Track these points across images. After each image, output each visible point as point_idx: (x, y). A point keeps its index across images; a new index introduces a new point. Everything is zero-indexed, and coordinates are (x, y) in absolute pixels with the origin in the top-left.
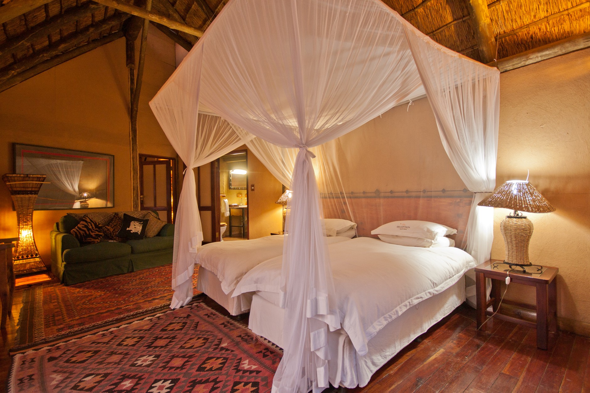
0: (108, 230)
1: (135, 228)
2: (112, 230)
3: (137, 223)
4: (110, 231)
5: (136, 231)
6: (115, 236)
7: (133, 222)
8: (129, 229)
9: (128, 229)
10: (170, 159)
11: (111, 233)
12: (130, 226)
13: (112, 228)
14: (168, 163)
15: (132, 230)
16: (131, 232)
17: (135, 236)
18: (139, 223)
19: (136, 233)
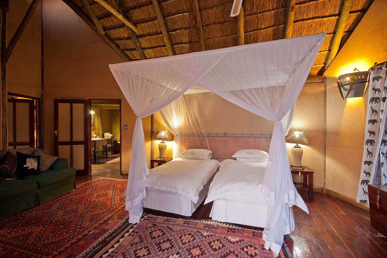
0: (6, 168)
1: (31, 164)
2: (9, 168)
3: (32, 160)
4: (7, 170)
5: (33, 167)
6: (12, 174)
7: (28, 159)
8: (27, 166)
9: (25, 166)
10: (34, 98)
11: (8, 171)
12: (27, 163)
13: (9, 166)
14: (31, 103)
15: (29, 167)
16: (28, 168)
17: (32, 172)
18: (34, 160)
19: (33, 169)
